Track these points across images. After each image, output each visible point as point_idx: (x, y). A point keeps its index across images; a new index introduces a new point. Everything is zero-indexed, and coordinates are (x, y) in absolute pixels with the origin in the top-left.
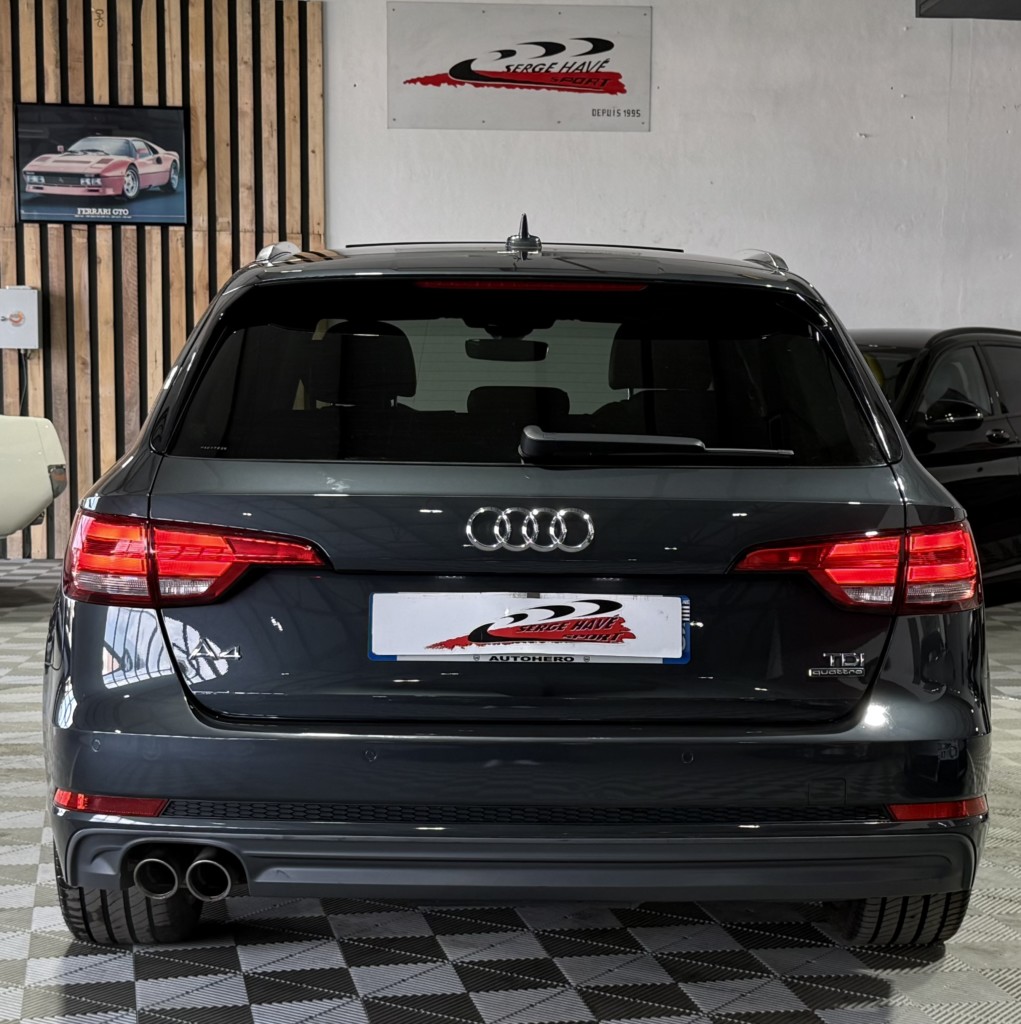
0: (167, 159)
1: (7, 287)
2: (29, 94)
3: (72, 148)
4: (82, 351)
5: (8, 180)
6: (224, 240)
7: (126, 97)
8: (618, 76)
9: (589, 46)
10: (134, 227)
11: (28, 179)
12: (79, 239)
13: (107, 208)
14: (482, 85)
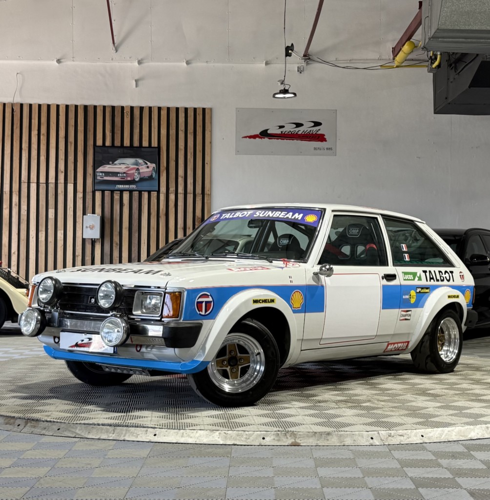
0: (151, 167)
1: (88, 215)
2: (99, 142)
3: (115, 163)
4: (116, 239)
5: (90, 174)
6: (172, 197)
7: (136, 143)
8: (324, 135)
9: (313, 124)
10: (138, 192)
11: (98, 174)
12: (117, 196)
13: (128, 185)
14: (272, 139)
